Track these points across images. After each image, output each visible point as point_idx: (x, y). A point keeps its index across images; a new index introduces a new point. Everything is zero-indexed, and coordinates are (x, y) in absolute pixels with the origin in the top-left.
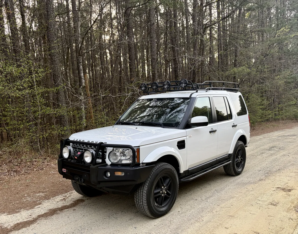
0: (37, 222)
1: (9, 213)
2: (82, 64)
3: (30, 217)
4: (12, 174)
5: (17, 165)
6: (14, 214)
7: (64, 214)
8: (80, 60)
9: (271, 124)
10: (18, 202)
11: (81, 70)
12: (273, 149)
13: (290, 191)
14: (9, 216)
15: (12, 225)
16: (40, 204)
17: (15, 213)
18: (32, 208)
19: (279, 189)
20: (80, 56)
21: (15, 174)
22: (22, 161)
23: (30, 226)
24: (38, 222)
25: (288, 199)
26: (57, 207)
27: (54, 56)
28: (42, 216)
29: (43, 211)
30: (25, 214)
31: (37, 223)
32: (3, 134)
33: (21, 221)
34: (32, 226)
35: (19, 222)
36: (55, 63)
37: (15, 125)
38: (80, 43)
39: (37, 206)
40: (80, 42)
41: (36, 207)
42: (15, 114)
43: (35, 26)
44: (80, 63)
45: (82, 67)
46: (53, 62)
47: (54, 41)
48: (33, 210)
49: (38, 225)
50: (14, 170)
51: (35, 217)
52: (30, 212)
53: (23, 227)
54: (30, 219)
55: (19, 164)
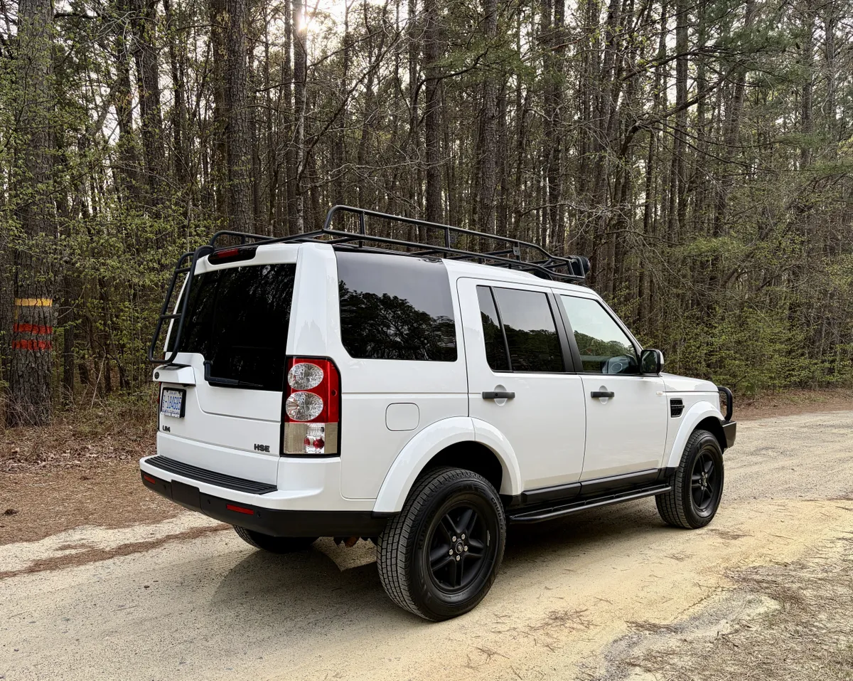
0: (163, 546)
1: (110, 527)
2: (302, 215)
3: (150, 536)
4: (123, 457)
5: (136, 440)
6: (120, 530)
7: (218, 539)
8: (299, 205)
9: (807, 394)
10: (129, 508)
11: (300, 229)
12: (764, 452)
13: (735, 539)
14: (111, 531)
15: (114, 545)
16: (174, 516)
17: (121, 528)
18: (159, 522)
19: (713, 533)
20: (300, 195)
21: (129, 457)
22: (146, 432)
23: (150, 552)
24: (166, 545)
25: (719, 552)
26: (207, 525)
27: (239, 192)
28: (176, 537)
29: (178, 529)
30: (141, 531)
31: (163, 548)
32: (111, 375)
33: (132, 541)
34: (153, 552)
35: (127, 542)
36: (240, 209)
37: (138, 351)
38: (301, 164)
39: (167, 521)
40: (300, 162)
41: (165, 521)
42: (139, 324)
43: (208, 107)
44: (299, 211)
45: (301, 221)
46: (236, 206)
47: (242, 156)
48: (158, 525)
49: (164, 552)
50: (127, 449)
51: (160, 537)
52: (151, 528)
53: (135, 551)
54: (150, 540)
55: (139, 439)
